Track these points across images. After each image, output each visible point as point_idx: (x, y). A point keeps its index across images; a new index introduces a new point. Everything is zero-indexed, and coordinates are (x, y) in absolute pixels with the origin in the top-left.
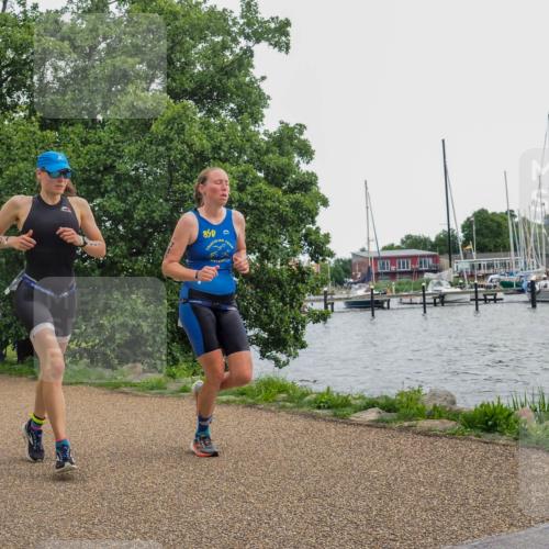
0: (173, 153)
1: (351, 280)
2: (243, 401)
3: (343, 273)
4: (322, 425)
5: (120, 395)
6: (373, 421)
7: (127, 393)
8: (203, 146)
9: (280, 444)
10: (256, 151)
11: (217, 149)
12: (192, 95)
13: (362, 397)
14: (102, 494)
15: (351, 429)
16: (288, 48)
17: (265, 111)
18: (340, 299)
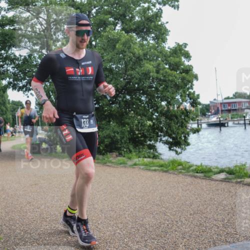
0: (126, 57)
1: (210, 114)
2: (162, 170)
3: (206, 111)
4: (199, 181)
5: (107, 167)
6: (223, 179)
7: (110, 166)
8: (139, 54)
9: (180, 190)
10: (165, 56)
11: (145, 55)
12: (134, 31)
13: (217, 168)
14: (101, 211)
15: (213, 182)
16: (178, 8)
17: (167, 37)
18: (204, 123)
